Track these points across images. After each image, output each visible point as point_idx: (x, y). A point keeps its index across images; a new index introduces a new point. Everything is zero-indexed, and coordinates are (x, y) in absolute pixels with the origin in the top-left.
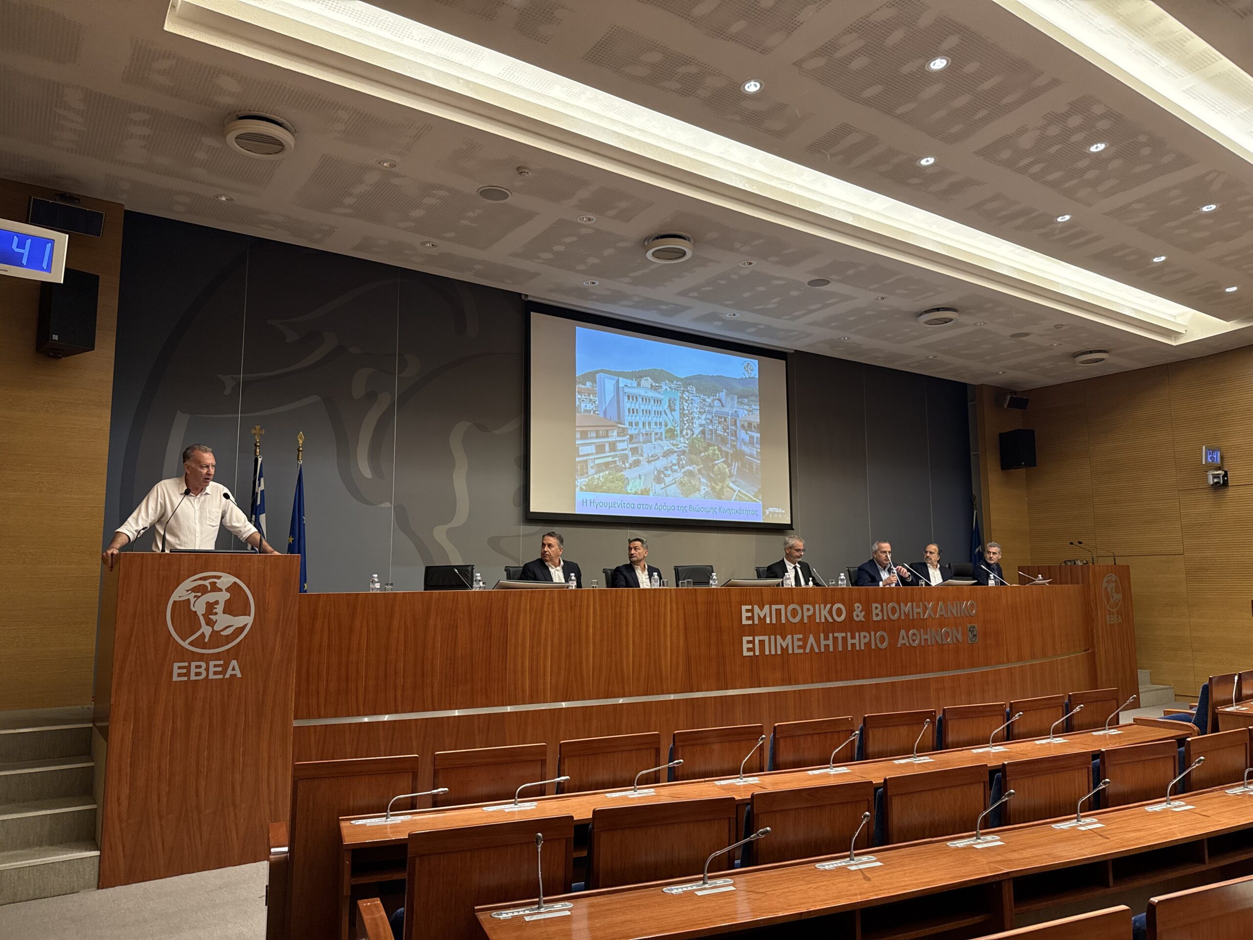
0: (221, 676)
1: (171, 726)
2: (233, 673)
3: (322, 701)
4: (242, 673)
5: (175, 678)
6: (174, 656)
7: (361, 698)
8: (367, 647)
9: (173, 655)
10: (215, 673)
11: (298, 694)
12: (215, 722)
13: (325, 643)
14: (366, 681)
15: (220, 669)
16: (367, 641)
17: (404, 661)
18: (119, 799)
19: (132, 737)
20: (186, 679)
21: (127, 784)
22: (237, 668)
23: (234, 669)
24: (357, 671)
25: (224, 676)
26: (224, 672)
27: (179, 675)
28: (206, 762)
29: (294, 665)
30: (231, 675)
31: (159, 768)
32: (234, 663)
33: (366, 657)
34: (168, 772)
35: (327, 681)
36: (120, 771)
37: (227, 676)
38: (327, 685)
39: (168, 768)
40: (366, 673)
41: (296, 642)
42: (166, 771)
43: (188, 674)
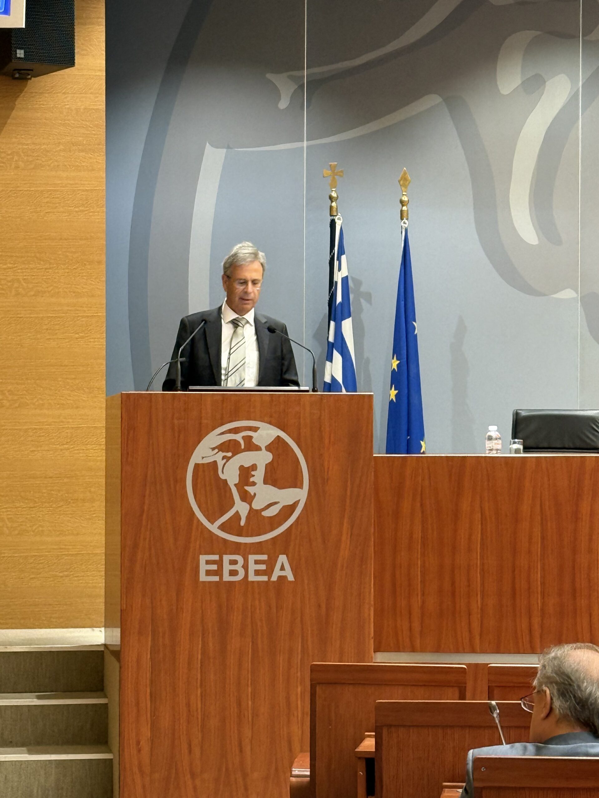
0: (265, 578)
1: (200, 646)
2: (283, 573)
3: (416, 625)
4: (295, 576)
5: (203, 577)
6: (200, 545)
7: (476, 625)
8: (482, 544)
9: (198, 543)
10: (257, 573)
11: (380, 613)
12: (260, 646)
13: (418, 535)
14: (482, 599)
15: (263, 567)
16: (482, 534)
17: (543, 569)
18: (138, 743)
19: (151, 658)
20: (216, 579)
21: (147, 724)
22: (287, 566)
23: (282, 568)
24: (469, 581)
25: (270, 578)
26: (269, 572)
27: (208, 573)
28: (250, 703)
29: (371, 567)
30: (280, 577)
31: (188, 705)
32: (283, 559)
33: (482, 558)
34: (199, 710)
35: (423, 595)
36: (138, 704)
37: (274, 578)
38: (423, 602)
39: (199, 705)
40: (483, 584)
41: (372, 530)
42: (197, 710)
43: (219, 572)
